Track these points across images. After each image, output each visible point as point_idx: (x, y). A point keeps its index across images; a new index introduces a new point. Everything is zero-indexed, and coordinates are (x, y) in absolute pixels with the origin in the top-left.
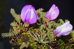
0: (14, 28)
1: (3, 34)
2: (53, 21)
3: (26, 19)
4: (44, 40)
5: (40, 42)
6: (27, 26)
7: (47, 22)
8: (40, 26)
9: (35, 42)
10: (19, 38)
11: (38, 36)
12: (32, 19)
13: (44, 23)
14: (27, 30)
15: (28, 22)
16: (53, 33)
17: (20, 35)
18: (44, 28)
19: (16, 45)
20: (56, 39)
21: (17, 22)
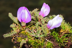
0: (13, 28)
1: (4, 35)
2: (47, 17)
3: (22, 19)
4: (40, 35)
5: (37, 37)
6: (24, 25)
7: (41, 19)
8: (36, 23)
9: (33, 38)
10: (19, 37)
11: (35, 32)
12: (27, 18)
13: (39, 20)
14: (25, 29)
15: (24, 21)
16: (47, 27)
17: (19, 34)
18: (39, 24)
19: (17, 43)
20: (50, 32)
21: (15, 23)
